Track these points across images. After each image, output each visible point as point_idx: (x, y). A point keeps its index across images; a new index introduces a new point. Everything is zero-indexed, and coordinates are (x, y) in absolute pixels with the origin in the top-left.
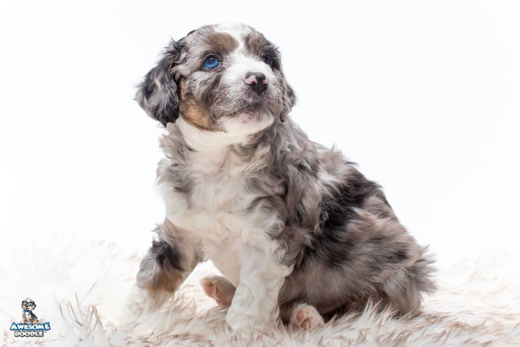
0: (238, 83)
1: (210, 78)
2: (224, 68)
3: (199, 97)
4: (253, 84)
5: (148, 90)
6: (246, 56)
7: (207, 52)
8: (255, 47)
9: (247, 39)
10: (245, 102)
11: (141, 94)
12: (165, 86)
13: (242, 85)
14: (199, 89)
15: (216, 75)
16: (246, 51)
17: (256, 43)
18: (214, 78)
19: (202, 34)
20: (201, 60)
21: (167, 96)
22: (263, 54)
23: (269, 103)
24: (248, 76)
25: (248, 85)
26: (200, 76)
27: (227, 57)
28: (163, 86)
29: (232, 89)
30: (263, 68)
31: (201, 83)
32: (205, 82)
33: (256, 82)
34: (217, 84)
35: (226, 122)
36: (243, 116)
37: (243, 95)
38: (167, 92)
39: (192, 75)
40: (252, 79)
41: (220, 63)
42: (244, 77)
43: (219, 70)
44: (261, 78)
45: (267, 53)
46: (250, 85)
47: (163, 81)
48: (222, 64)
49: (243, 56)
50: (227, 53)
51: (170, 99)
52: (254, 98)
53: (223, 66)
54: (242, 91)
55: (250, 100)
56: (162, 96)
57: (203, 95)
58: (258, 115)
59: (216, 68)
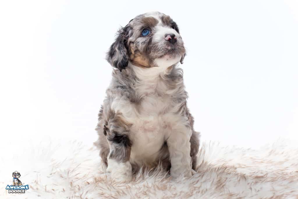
0: (162, 40)
1: (146, 40)
2: (153, 34)
3: (142, 51)
4: (169, 40)
5: (112, 54)
6: (163, 26)
7: (143, 27)
8: (167, 22)
9: (162, 18)
10: (167, 49)
11: (108, 56)
12: (120, 51)
13: (164, 41)
14: (141, 47)
15: (149, 39)
16: (163, 25)
17: (167, 20)
18: (148, 40)
19: (138, 19)
20: (140, 31)
21: (122, 55)
22: (171, 25)
23: (179, 48)
24: (166, 36)
25: (167, 40)
26: (141, 40)
27: (154, 28)
28: (119, 51)
29: (159, 44)
30: (173, 31)
31: (142, 43)
32: (144, 42)
33: (171, 38)
34: (150, 43)
35: (157, 61)
36: (167, 57)
37: (165, 46)
38: (122, 54)
39: (137, 40)
40: (169, 37)
41: (150, 32)
42: (164, 37)
43: (150, 35)
44: (173, 36)
45: (173, 25)
46: (168, 40)
47: (119, 49)
48: (151, 32)
49: (161, 27)
50: (153, 27)
51: (124, 57)
52: (171, 47)
53: (152, 33)
54: (165, 44)
55: (169, 48)
56: (119, 56)
57: (144, 49)
58: (174, 55)
59: (148, 35)
